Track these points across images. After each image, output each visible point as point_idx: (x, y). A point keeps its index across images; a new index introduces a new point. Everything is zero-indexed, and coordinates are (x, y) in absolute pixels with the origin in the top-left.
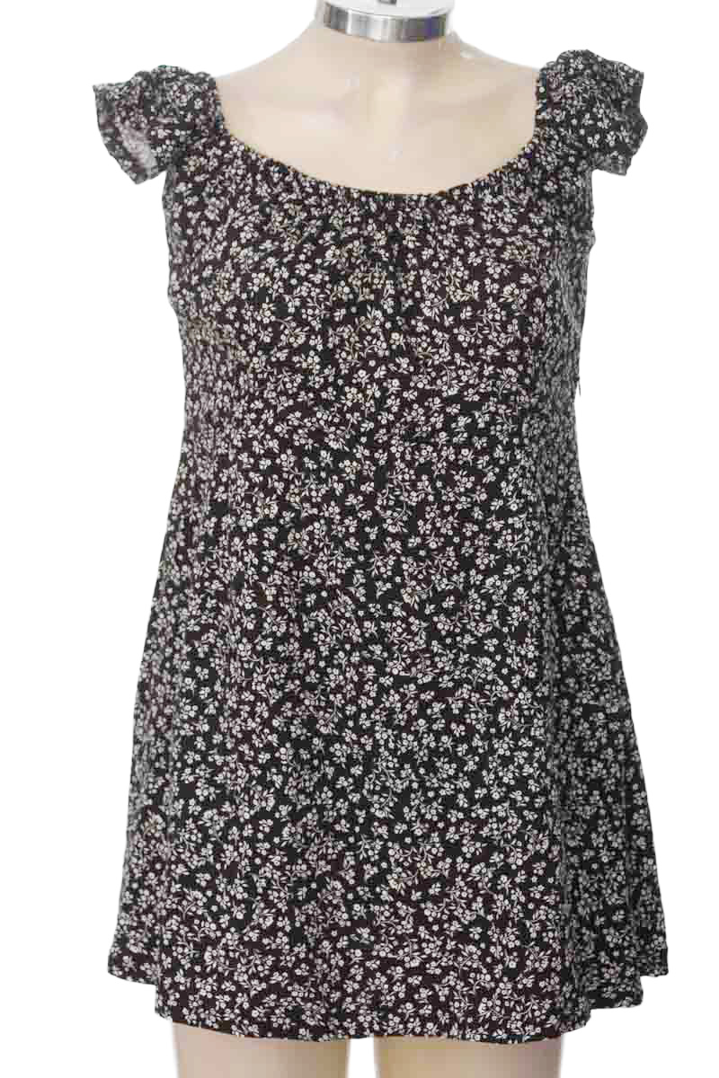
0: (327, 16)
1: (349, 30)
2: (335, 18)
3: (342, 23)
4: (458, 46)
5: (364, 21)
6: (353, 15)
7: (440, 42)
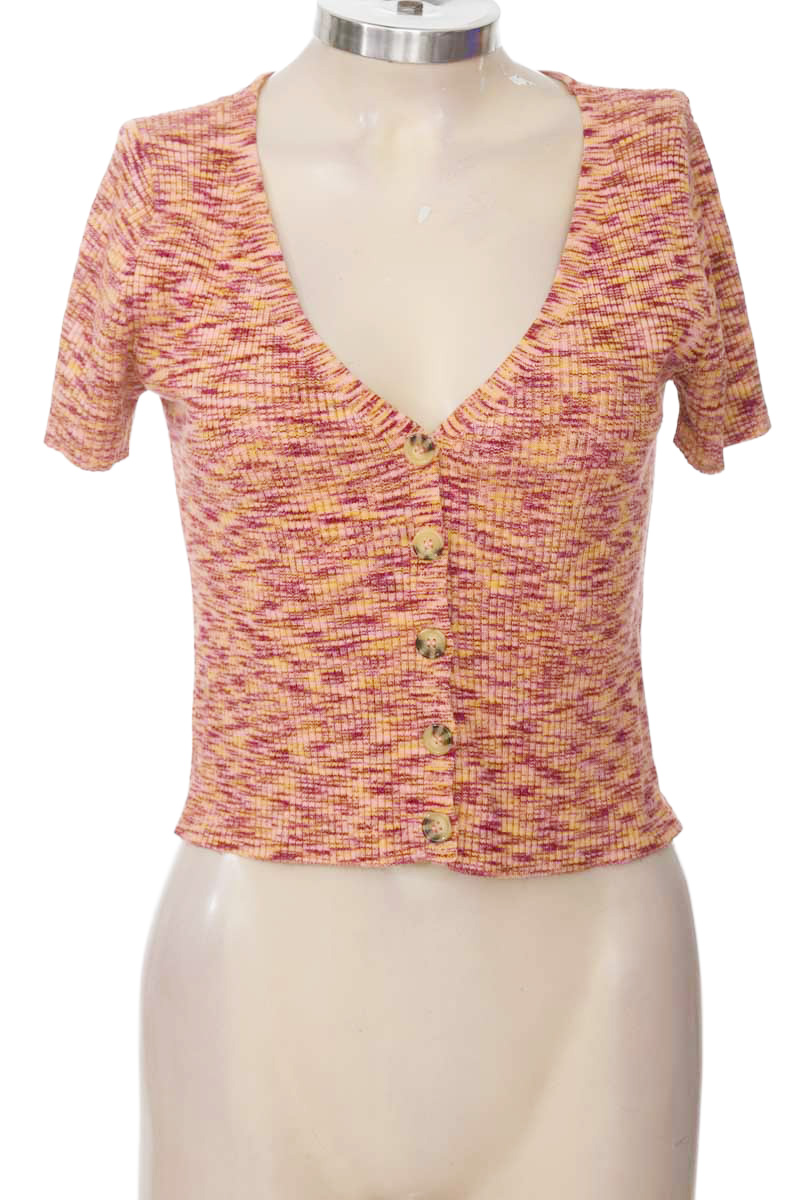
0: (334, 33)
1: (365, 48)
2: (345, 34)
3: (354, 40)
4: (507, 67)
5: (384, 37)
6: (369, 29)
7: (481, 62)
